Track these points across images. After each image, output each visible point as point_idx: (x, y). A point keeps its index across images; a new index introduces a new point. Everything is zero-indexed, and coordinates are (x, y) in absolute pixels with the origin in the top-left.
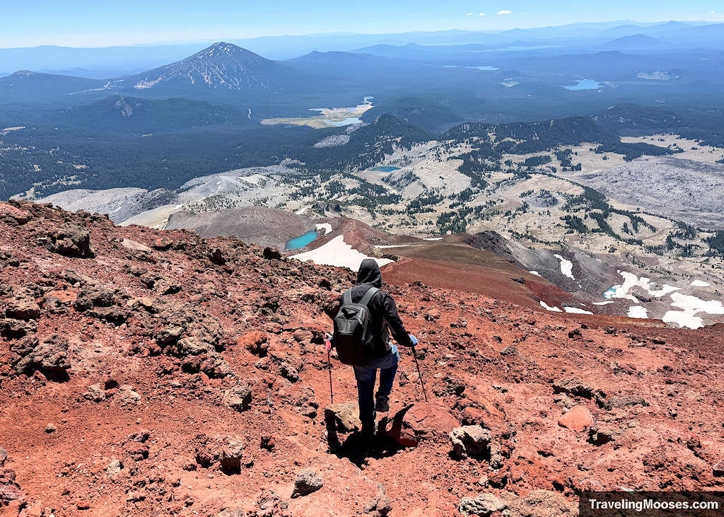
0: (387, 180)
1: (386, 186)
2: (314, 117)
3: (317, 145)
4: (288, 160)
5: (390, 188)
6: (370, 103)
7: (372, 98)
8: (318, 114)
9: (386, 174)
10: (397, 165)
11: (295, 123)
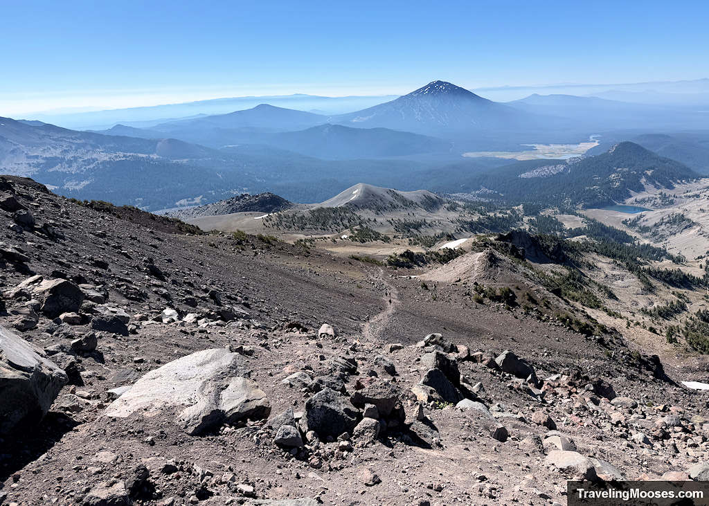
0: (633, 224)
1: (631, 233)
2: (524, 152)
3: (523, 175)
4: (484, 189)
5: (638, 236)
6: (597, 141)
7: (599, 136)
8: (532, 149)
9: (631, 217)
10: (648, 206)
11: (501, 157)
